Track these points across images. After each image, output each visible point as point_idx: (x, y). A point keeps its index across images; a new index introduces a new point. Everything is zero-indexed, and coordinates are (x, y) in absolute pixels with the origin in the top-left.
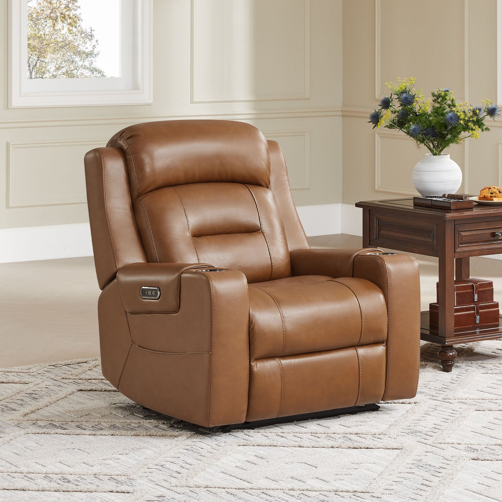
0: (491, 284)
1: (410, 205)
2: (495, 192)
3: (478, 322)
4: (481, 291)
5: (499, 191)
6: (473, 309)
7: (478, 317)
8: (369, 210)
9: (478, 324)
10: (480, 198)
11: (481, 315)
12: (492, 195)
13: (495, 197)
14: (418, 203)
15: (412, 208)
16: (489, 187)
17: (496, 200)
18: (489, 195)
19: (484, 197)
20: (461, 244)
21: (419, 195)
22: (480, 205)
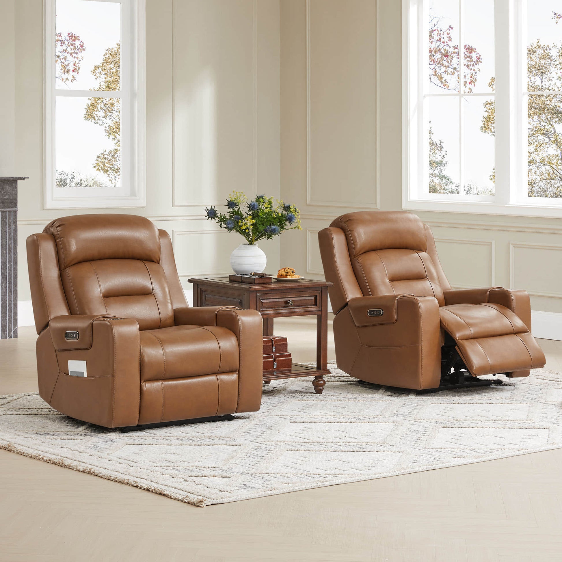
0: (285, 339)
1: (227, 281)
2: (289, 272)
3: (275, 367)
4: (279, 345)
5: (292, 271)
6: (272, 357)
7: (275, 363)
8: (198, 284)
9: (275, 369)
10: (278, 276)
11: (278, 362)
12: (287, 274)
13: (289, 275)
14: (233, 279)
15: (229, 283)
16: (285, 268)
17: (289, 278)
18: (285, 274)
19: (281, 275)
20: (261, 308)
21: (235, 274)
22: (278, 281)
